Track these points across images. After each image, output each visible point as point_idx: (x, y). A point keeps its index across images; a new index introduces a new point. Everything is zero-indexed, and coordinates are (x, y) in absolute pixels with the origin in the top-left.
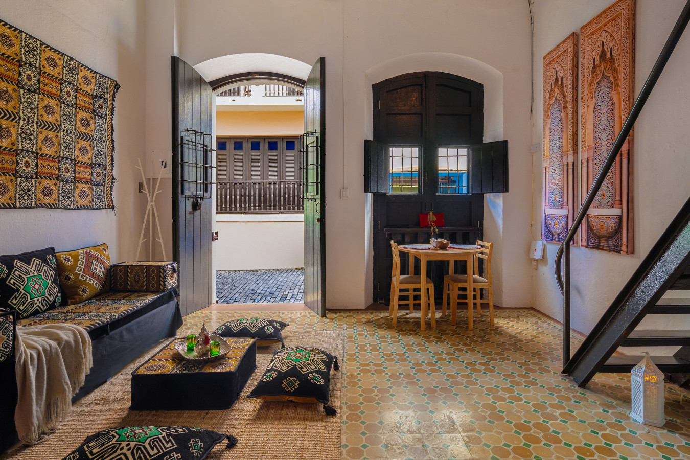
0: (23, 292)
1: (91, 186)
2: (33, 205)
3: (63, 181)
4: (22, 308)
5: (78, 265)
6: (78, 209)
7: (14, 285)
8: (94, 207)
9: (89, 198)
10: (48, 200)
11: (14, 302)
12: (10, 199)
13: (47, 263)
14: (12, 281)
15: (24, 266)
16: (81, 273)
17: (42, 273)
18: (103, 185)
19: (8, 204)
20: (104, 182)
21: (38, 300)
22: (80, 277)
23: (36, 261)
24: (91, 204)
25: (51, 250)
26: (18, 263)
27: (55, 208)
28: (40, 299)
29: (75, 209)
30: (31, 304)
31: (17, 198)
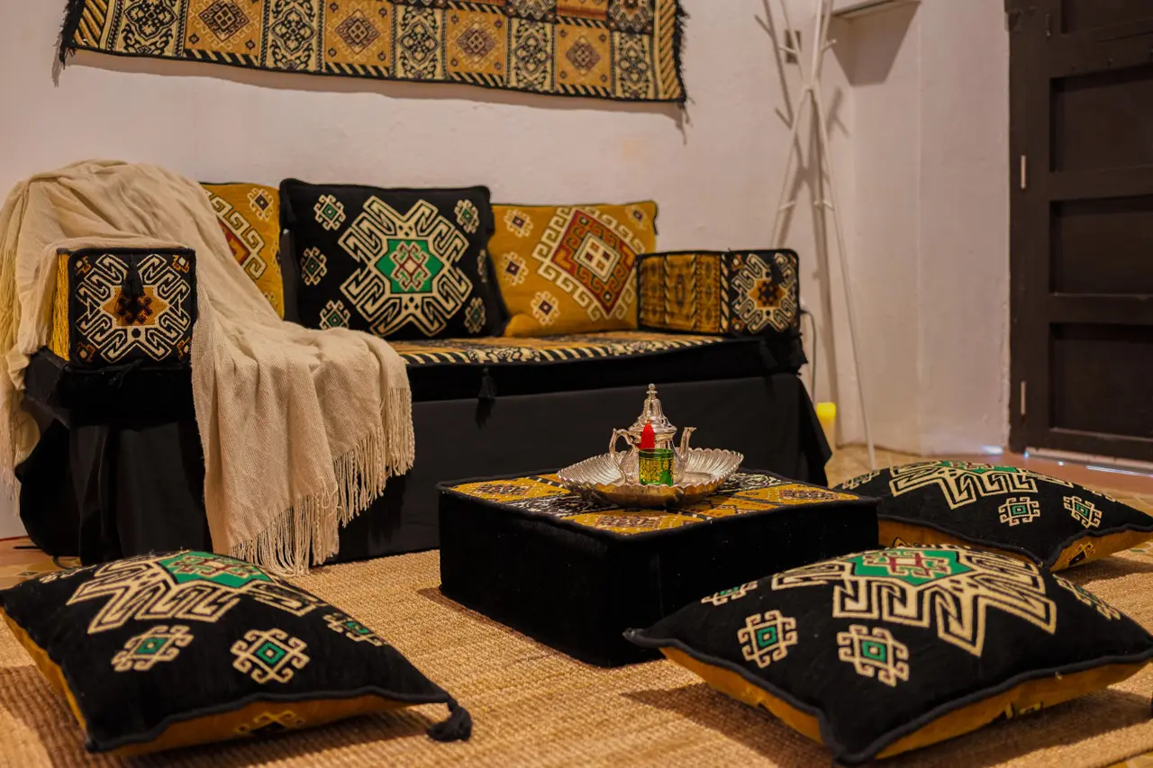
0: (375, 272)
1: (607, 32)
2: (439, 76)
3: (518, 16)
4: (370, 308)
5: (544, 239)
6: (567, 94)
7: (355, 252)
8: (619, 93)
9: (602, 66)
10: (476, 65)
11: (353, 289)
12: (381, 55)
13: (452, 218)
14: (351, 241)
15: (389, 212)
16: (547, 261)
17: (430, 239)
18: (647, 30)
19: (376, 68)
20: (651, 23)
21: (412, 300)
22: (541, 271)
23: (424, 208)
24: (608, 85)
25: (480, 195)
26: (375, 205)
27: (497, 87)
28: (418, 298)
29: (557, 94)
30: (394, 305)
31: (399, 54)
